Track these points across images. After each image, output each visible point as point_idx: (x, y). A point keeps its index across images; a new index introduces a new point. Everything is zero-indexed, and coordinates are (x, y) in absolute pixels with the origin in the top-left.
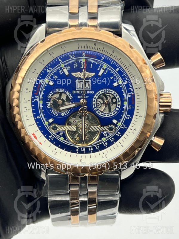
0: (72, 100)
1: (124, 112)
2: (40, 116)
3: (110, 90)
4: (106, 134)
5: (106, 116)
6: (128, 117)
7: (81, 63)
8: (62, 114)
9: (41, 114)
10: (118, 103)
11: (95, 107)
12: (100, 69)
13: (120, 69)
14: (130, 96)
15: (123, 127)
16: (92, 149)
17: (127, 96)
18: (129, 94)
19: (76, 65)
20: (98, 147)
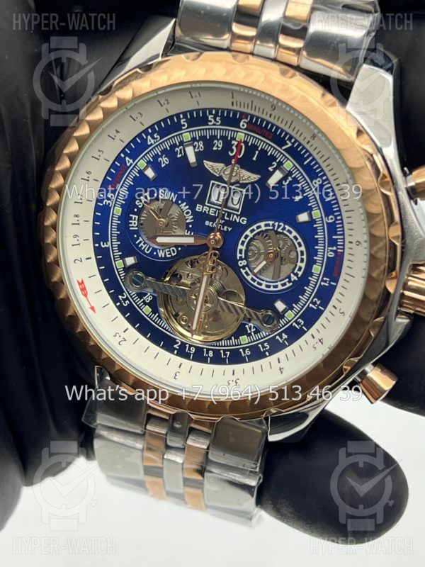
0: (190, 226)
1: (308, 289)
2: (109, 243)
3: (286, 226)
4: (252, 330)
5: (263, 287)
6: (314, 303)
7: (233, 142)
8: (161, 254)
9: (111, 239)
10: (299, 264)
11: (241, 257)
12: (275, 170)
13: (324, 181)
14: (332, 255)
15: (298, 324)
16: (211, 354)
17: (324, 251)
18: (331, 251)
19: (218, 145)
20: (225, 354)
